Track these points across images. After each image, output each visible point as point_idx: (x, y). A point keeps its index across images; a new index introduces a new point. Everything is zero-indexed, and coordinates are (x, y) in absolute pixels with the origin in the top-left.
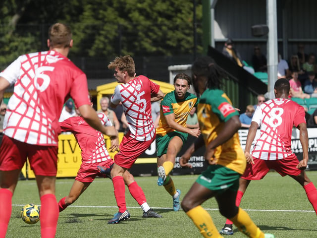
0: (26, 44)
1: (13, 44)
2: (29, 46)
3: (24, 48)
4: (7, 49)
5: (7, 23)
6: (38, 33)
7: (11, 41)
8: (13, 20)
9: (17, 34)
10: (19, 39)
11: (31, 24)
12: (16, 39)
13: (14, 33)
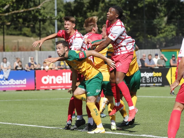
0: (171, 29)
1: (166, 29)
2: (172, 30)
3: (170, 30)
4: (163, 31)
5: (163, 20)
6: (176, 24)
7: (165, 27)
8: (166, 19)
9: (167, 25)
10: (168, 27)
11: (173, 20)
12: (167, 26)
13: (166, 24)
